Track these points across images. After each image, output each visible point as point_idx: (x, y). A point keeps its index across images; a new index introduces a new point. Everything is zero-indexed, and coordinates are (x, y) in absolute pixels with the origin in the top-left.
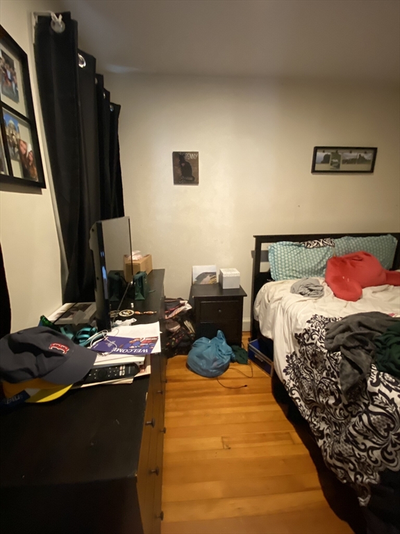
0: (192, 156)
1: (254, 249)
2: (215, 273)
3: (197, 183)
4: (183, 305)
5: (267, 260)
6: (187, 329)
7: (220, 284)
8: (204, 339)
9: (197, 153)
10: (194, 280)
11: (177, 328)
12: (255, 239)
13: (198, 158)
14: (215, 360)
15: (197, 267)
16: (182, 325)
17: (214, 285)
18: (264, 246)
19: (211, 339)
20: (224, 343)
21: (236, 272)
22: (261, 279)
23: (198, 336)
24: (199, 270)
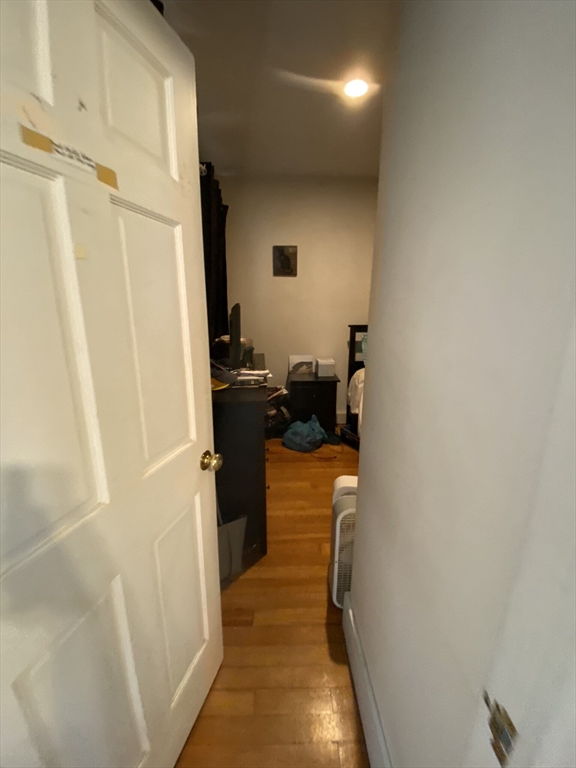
0: (291, 250)
1: (349, 339)
2: (311, 363)
3: (295, 275)
4: (280, 389)
5: (361, 351)
6: (282, 412)
7: (316, 373)
8: (299, 423)
9: (296, 247)
10: (291, 369)
11: (273, 412)
12: (349, 328)
13: (296, 252)
14: (308, 436)
15: (294, 357)
16: (279, 410)
17: (310, 374)
18: (359, 336)
19: (305, 422)
20: (318, 424)
21: (331, 361)
22: (355, 366)
23: (293, 420)
24: (295, 359)
